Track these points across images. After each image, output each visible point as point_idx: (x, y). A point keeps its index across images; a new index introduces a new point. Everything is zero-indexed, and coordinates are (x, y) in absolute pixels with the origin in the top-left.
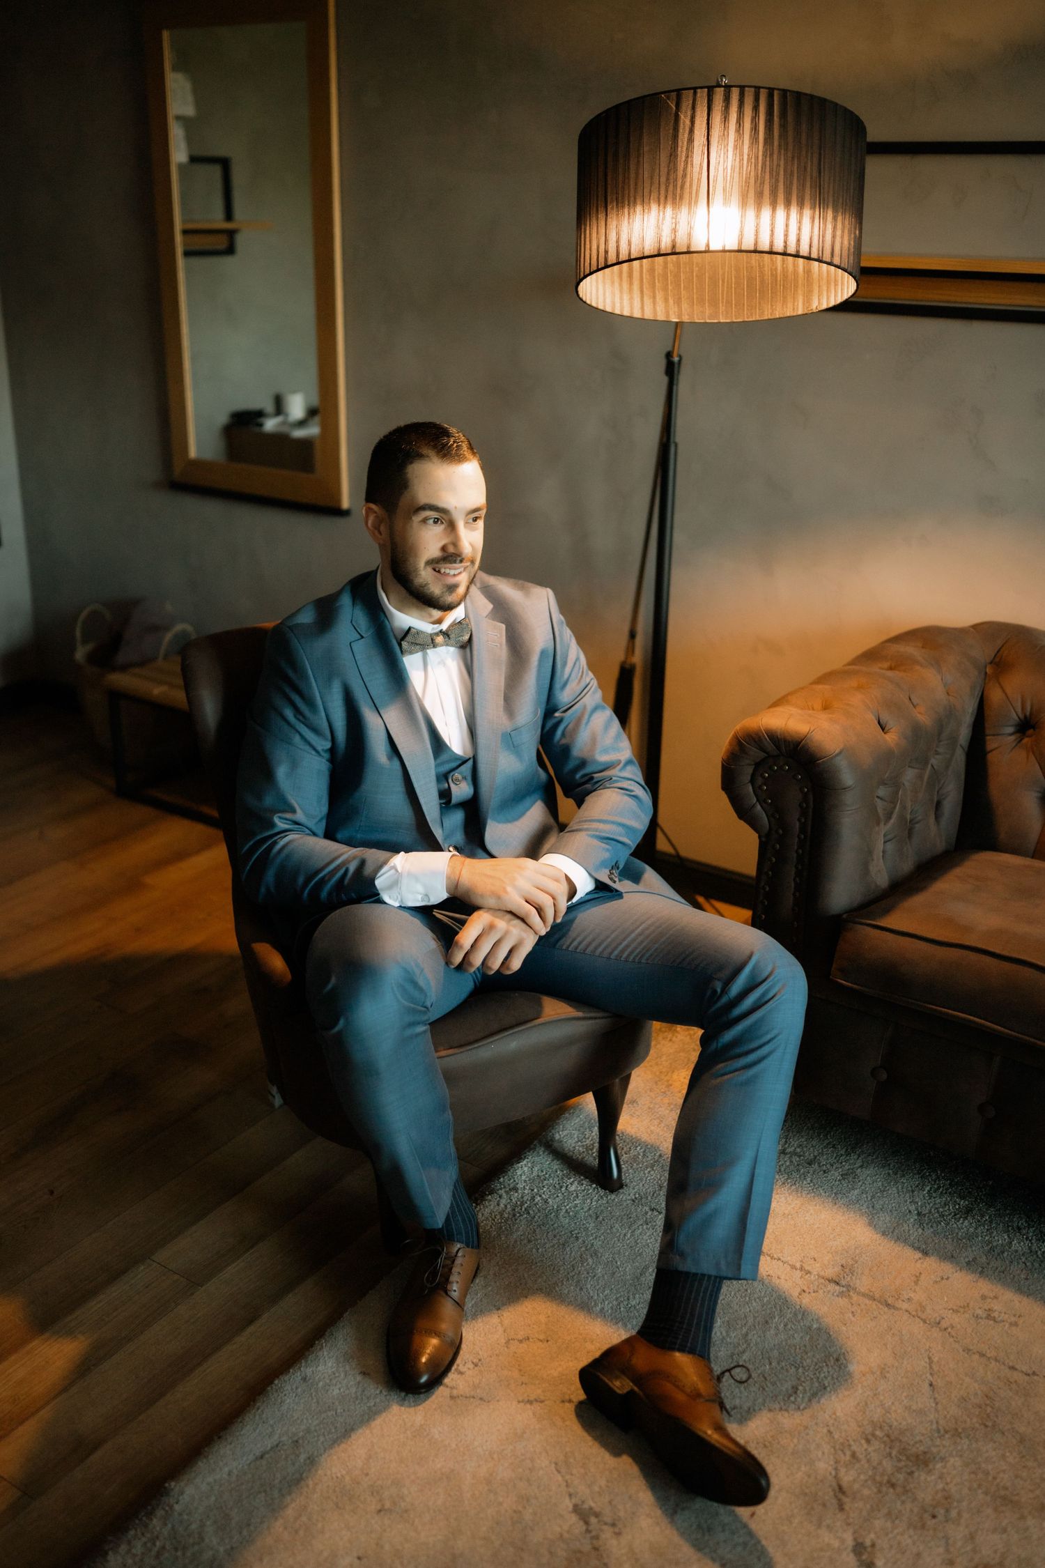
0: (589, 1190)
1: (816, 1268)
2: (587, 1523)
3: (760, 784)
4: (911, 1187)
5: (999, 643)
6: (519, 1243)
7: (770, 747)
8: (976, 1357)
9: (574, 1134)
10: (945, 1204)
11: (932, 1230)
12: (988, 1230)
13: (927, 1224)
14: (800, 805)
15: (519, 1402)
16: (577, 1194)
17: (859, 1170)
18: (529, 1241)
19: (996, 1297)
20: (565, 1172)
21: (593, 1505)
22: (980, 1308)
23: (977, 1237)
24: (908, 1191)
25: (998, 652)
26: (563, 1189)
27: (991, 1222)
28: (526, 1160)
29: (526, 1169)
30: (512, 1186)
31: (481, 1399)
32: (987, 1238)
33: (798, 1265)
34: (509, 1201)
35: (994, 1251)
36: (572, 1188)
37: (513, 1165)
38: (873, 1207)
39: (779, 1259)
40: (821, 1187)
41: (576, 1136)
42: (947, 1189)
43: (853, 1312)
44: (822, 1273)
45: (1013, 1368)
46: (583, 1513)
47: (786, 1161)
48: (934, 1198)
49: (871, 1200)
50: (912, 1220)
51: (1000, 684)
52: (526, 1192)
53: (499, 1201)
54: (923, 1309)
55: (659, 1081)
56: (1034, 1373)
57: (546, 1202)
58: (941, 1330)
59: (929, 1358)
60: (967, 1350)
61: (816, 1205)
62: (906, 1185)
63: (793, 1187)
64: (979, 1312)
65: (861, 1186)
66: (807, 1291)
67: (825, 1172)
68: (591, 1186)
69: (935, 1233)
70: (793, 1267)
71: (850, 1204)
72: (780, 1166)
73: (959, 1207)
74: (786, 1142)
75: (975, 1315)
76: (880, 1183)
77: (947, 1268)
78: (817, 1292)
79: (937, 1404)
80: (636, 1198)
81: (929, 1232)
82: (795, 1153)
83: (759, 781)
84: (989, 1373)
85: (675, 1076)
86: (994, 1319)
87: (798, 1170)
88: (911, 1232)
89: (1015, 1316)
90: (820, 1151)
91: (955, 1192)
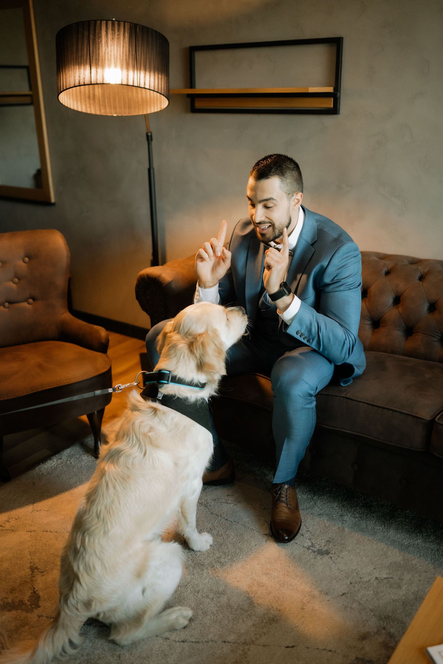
2: (33, 572)
6: (53, 477)
8: (214, 516)
18: (58, 477)
21: (38, 566)
26: (80, 459)
28: (70, 449)
29: (68, 452)
30: (60, 457)
31: (13, 531)
34: (56, 463)
36: (84, 458)
45: (227, 520)
46: (33, 569)
52: (65, 459)
53: (52, 463)
56: (234, 521)
57: (71, 463)
60: (212, 513)
75: (221, 502)
84: (216, 522)
86: (228, 503)
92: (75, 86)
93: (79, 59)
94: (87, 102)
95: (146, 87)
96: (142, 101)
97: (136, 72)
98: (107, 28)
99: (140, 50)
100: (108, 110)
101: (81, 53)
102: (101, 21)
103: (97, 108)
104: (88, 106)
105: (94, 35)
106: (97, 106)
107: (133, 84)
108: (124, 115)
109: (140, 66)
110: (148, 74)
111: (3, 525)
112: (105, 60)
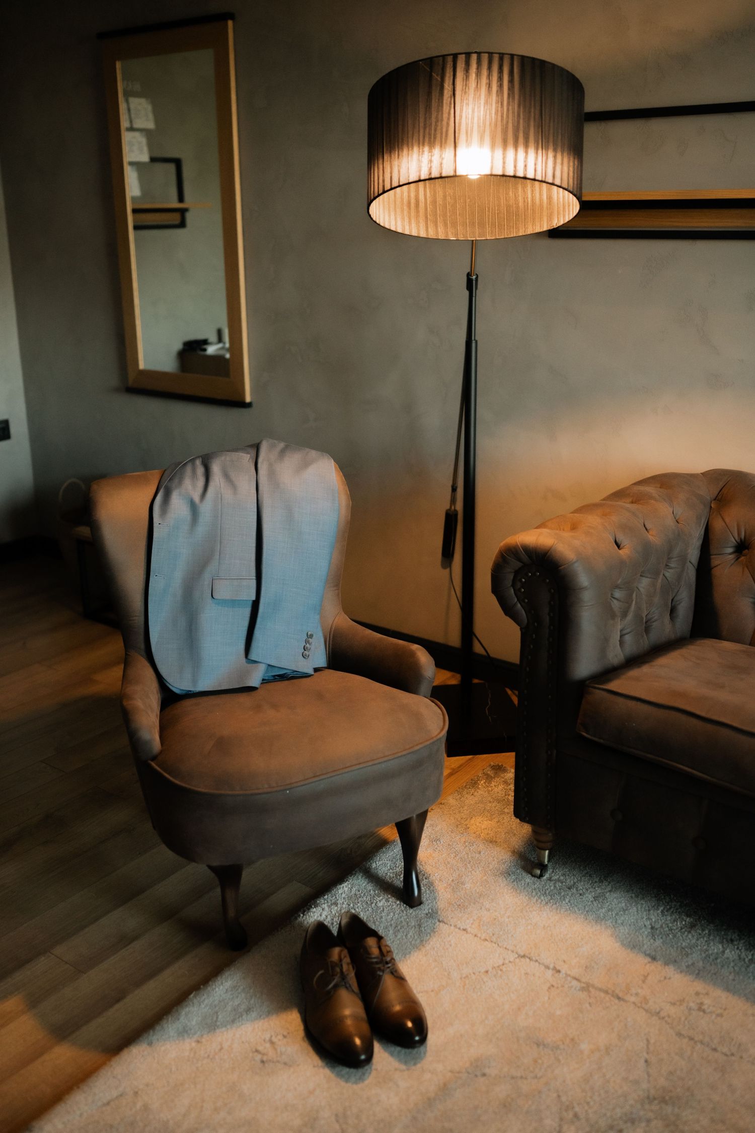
0: (393, 905)
1: (564, 969)
3: (519, 587)
4: (648, 907)
5: (721, 484)
7: (525, 558)
8: (686, 1040)
9: (388, 864)
10: (674, 921)
11: (661, 940)
12: (706, 941)
13: (658, 936)
14: (549, 603)
15: (314, 1067)
16: (383, 909)
17: (608, 894)
19: (707, 994)
20: (377, 892)
22: (693, 1002)
23: (697, 946)
24: (645, 910)
25: (720, 491)
26: (373, 905)
27: (709, 935)
28: (347, 882)
29: (346, 889)
30: (333, 901)
31: (285, 1064)
32: (705, 947)
33: (551, 966)
34: (330, 913)
35: (709, 958)
36: (380, 904)
37: (337, 886)
38: (616, 922)
39: (537, 961)
40: (576, 906)
41: (389, 865)
42: (677, 909)
43: (590, 1003)
44: (569, 973)
45: (715, 1050)
47: (550, 886)
48: (666, 916)
49: (615, 917)
50: (646, 933)
51: (721, 515)
53: (321, 913)
54: (646, 1000)
55: (460, 825)
56: (733, 1055)
58: (659, 1018)
59: (648, 1040)
60: (679, 1034)
61: (570, 920)
62: (644, 905)
63: (554, 906)
64: (692, 1005)
65: (609, 906)
66: (556, 986)
67: (581, 895)
68: (395, 903)
69: (663, 943)
70: (547, 967)
71: (599, 920)
72: (545, 890)
73: (686, 924)
74: (553, 871)
75: (689, 1007)
76: (623, 904)
77: (670, 971)
78: (563, 986)
79: (649, 1075)
80: (429, 912)
81: (659, 942)
82: (559, 880)
83: (519, 585)
84: (695, 1054)
85: (472, 821)
86: (704, 1011)
87: (560, 893)
88: (645, 942)
89: (721, 1008)
90: (579, 878)
91: (683, 912)
93: (430, 129)
94: (406, 212)
97: (540, 151)
106: (421, 221)
107: (535, 175)
111: (260, 1048)
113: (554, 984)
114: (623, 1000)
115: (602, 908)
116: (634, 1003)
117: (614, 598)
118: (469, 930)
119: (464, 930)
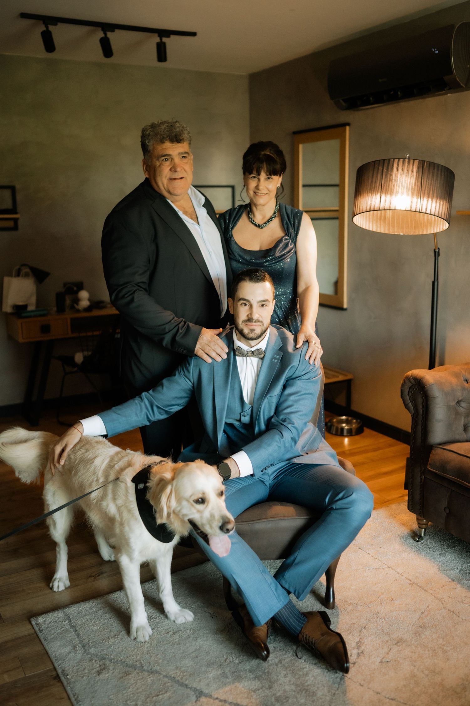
3: (410, 395)
7: (413, 381)
8: (446, 610)
11: (461, 575)
13: (461, 573)
14: (422, 403)
17: (447, 554)
24: (462, 563)
33: (400, 573)
38: (443, 564)
39: (394, 570)
40: (428, 555)
43: (410, 589)
44: (407, 577)
45: (458, 616)
47: (420, 546)
49: (444, 562)
50: (456, 571)
54: (437, 593)
58: (439, 601)
59: (428, 606)
60: (444, 608)
61: (421, 559)
65: (445, 558)
67: (433, 551)
71: (435, 562)
72: (417, 547)
74: (426, 541)
75: (456, 600)
76: (452, 559)
77: (458, 586)
78: (400, 581)
79: (420, 618)
82: (426, 544)
84: (447, 615)
88: (453, 574)
90: (437, 546)
92: (366, 212)
93: (372, 189)
94: (379, 222)
95: (427, 213)
96: (428, 222)
97: (419, 200)
98: (398, 165)
99: (425, 182)
100: (396, 230)
101: (375, 185)
102: (394, 159)
103: (387, 228)
104: (379, 225)
105: (387, 169)
106: (386, 226)
107: (416, 210)
108: (410, 234)
109: (424, 194)
110: (430, 200)
112: (393, 190)
113: (398, 580)
114: (427, 592)
115: (441, 558)
116: (431, 594)
117: (461, 406)
118: (371, 553)
119: (368, 553)
